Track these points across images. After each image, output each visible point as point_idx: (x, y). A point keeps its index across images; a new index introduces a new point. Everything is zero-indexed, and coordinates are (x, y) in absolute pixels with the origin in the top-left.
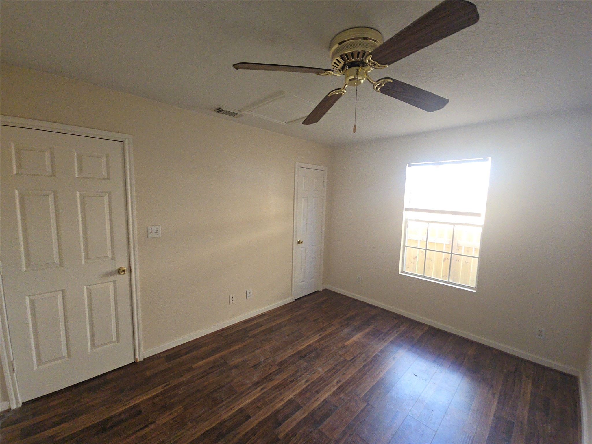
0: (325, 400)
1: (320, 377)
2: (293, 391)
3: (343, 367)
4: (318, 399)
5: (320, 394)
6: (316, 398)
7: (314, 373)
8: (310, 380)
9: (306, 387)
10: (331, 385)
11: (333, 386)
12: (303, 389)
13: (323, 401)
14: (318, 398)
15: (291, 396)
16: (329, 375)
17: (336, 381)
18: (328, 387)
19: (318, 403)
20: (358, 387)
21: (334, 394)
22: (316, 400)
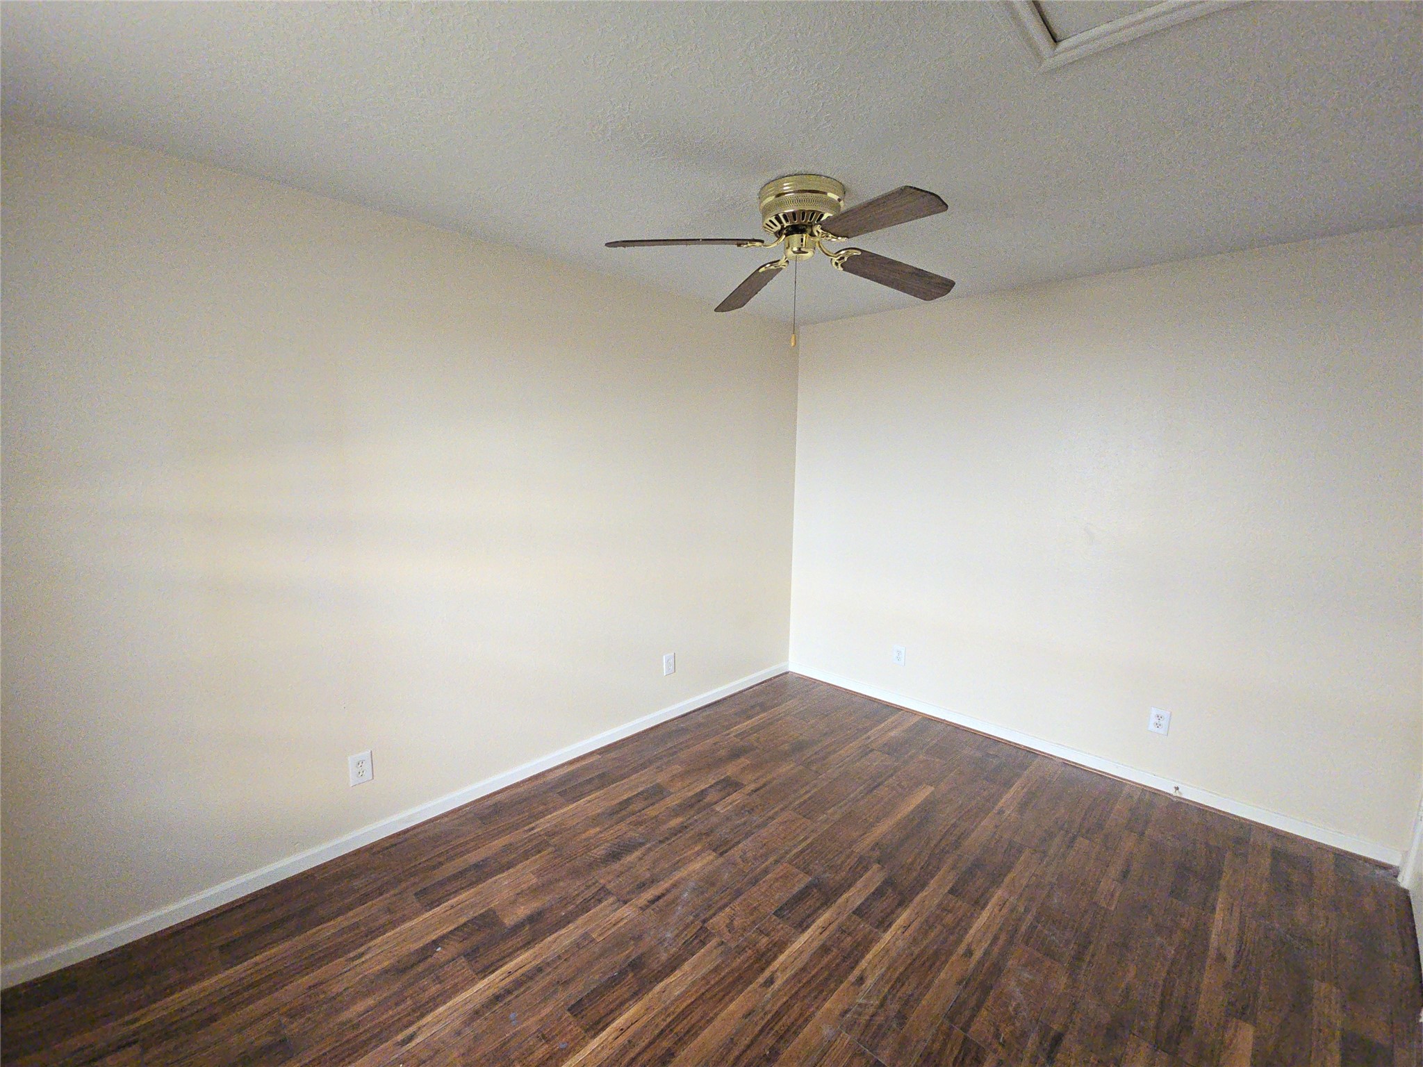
0: (804, 931)
1: (825, 1000)
2: (886, 951)
3: (748, 1047)
4: (820, 930)
5: (816, 944)
6: (827, 933)
7: (846, 1012)
8: (853, 984)
9: (857, 962)
10: (789, 973)
11: (784, 969)
12: (863, 957)
13: (808, 927)
14: (821, 934)
15: (887, 936)
16: (796, 1009)
17: (777, 985)
18: (799, 964)
19: (820, 921)
20: (716, 970)
21: (781, 946)
22: (825, 929)
